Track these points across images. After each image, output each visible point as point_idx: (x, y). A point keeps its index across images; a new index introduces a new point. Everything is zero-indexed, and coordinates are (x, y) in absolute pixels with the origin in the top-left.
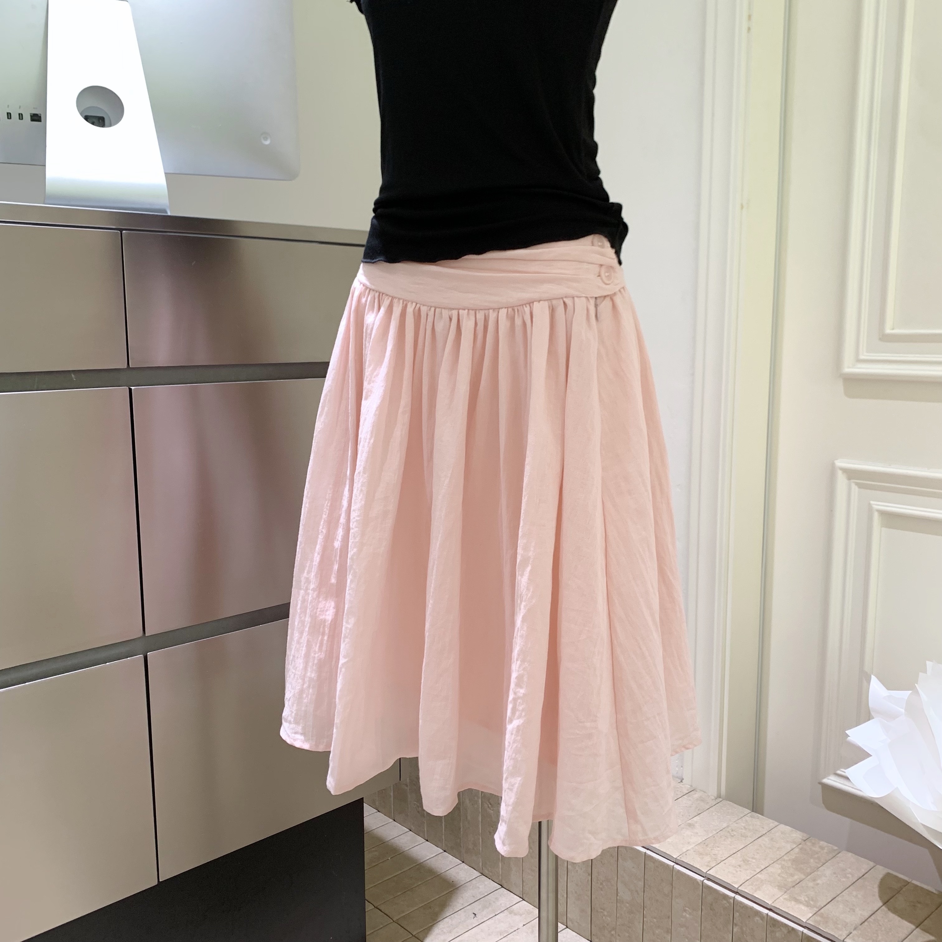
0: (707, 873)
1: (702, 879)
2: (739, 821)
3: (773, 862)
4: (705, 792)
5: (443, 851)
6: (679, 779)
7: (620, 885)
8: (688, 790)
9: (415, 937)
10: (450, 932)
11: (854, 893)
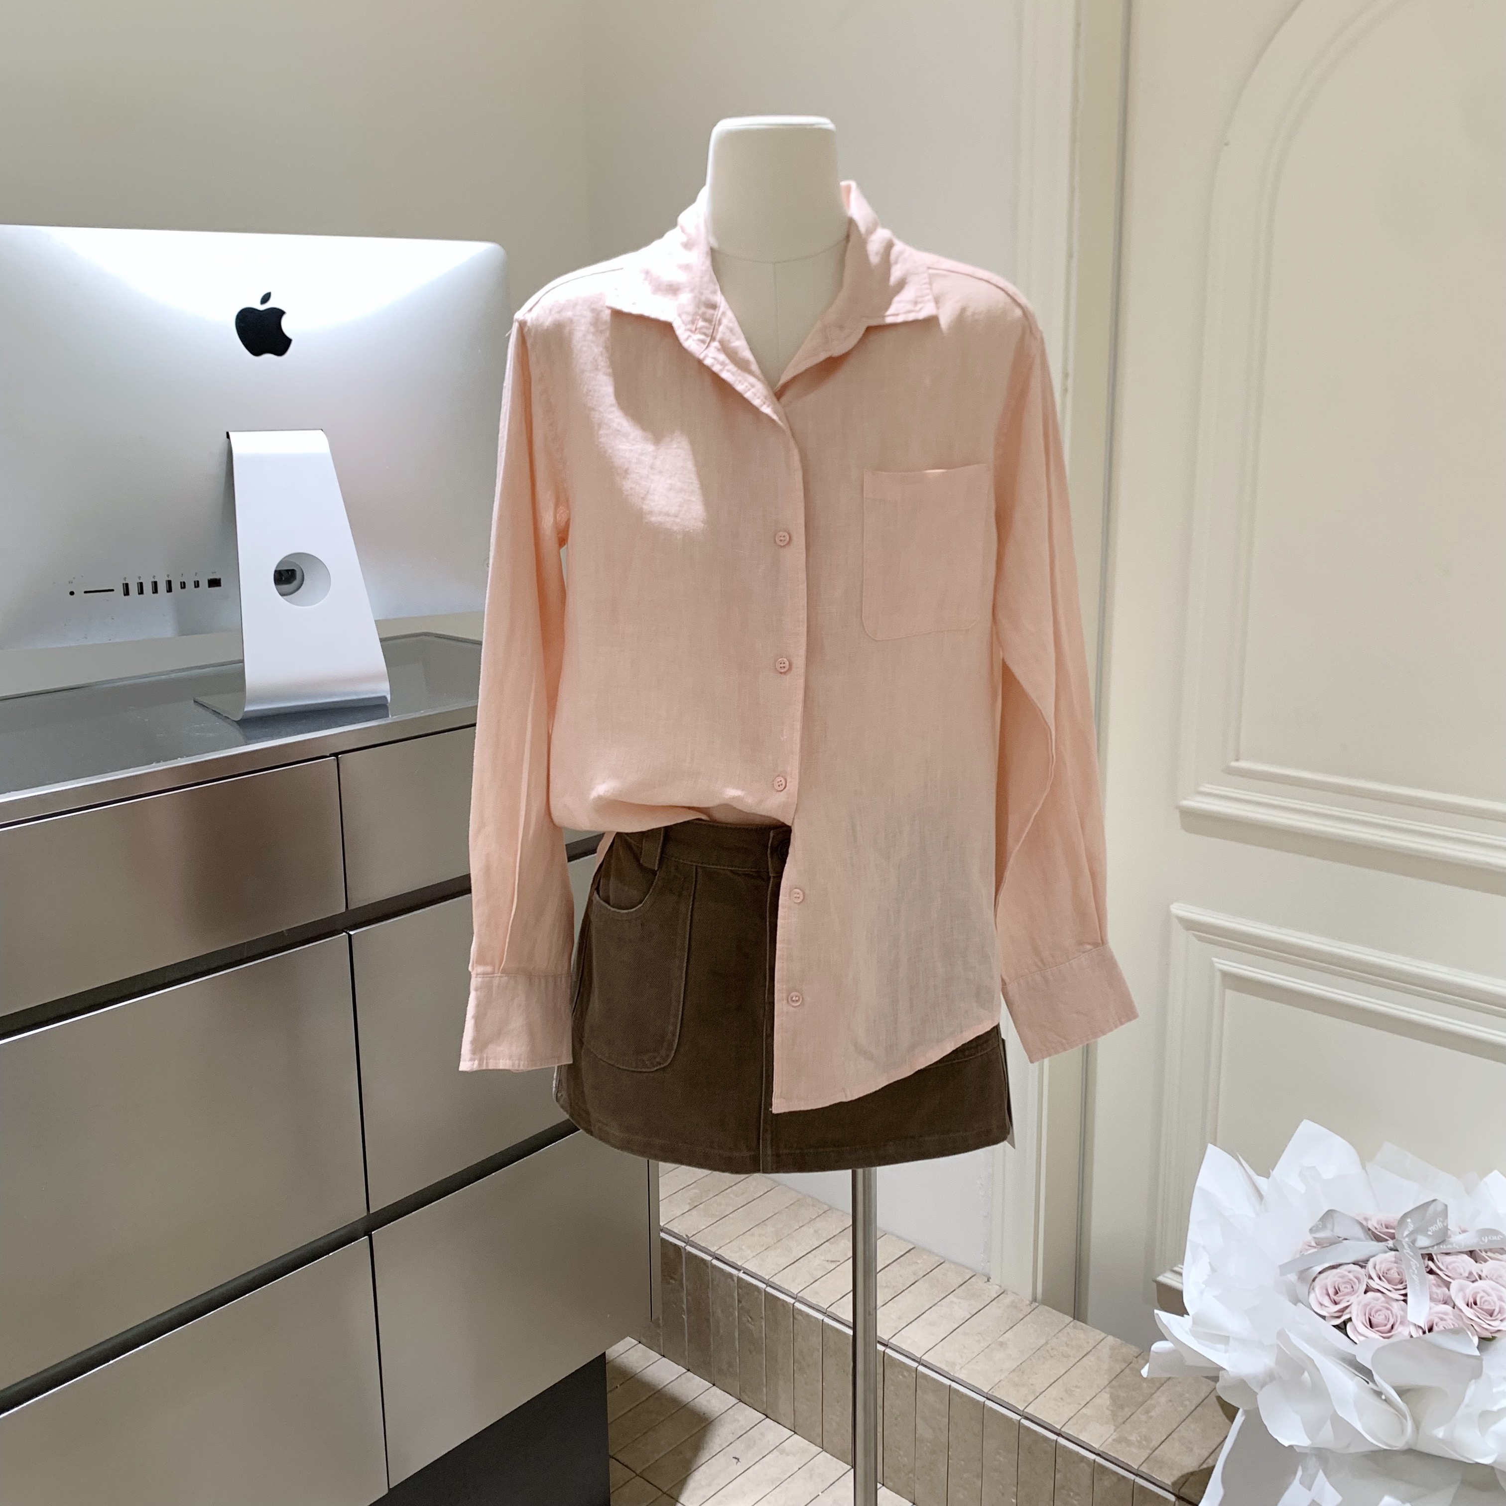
0: (1025, 1410)
1: (1019, 1418)
2: (1060, 1334)
3: (1100, 1390)
4: (1017, 1295)
5: (685, 1371)
6: (984, 1275)
7: (918, 1420)
8: (997, 1293)
9: (667, 1494)
10: (710, 1485)
11: (1193, 1426)
